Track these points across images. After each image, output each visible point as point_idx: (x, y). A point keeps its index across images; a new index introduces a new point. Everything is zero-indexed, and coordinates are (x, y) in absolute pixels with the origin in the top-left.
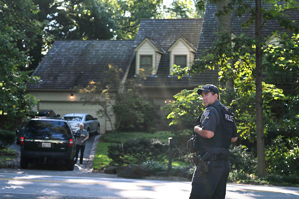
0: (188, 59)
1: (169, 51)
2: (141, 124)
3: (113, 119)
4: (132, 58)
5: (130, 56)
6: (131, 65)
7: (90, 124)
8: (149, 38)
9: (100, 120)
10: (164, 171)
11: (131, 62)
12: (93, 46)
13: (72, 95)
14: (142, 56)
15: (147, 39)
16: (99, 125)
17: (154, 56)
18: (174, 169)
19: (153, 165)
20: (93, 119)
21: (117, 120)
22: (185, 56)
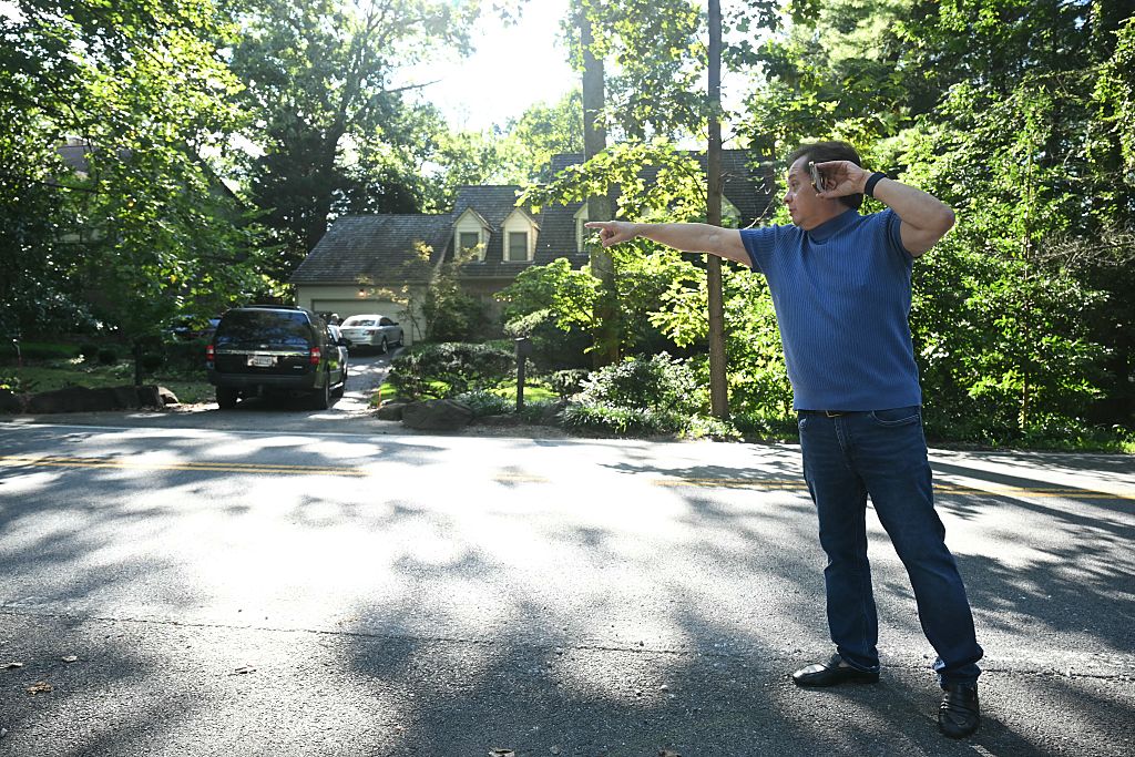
0: (529, 237)
1: (502, 226)
2: (465, 331)
3: (422, 325)
4: (449, 238)
5: (446, 235)
6: (448, 248)
7: (386, 331)
8: (472, 208)
9: (402, 326)
10: (506, 411)
11: (447, 243)
12: (393, 222)
13: (362, 291)
14: (463, 235)
15: (469, 209)
16: (402, 332)
17: (480, 234)
18: (530, 409)
19: (481, 400)
20: (393, 324)
21: (428, 325)
22: (525, 234)
